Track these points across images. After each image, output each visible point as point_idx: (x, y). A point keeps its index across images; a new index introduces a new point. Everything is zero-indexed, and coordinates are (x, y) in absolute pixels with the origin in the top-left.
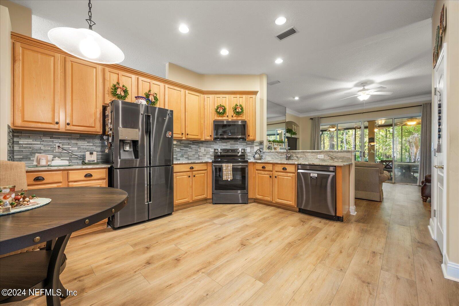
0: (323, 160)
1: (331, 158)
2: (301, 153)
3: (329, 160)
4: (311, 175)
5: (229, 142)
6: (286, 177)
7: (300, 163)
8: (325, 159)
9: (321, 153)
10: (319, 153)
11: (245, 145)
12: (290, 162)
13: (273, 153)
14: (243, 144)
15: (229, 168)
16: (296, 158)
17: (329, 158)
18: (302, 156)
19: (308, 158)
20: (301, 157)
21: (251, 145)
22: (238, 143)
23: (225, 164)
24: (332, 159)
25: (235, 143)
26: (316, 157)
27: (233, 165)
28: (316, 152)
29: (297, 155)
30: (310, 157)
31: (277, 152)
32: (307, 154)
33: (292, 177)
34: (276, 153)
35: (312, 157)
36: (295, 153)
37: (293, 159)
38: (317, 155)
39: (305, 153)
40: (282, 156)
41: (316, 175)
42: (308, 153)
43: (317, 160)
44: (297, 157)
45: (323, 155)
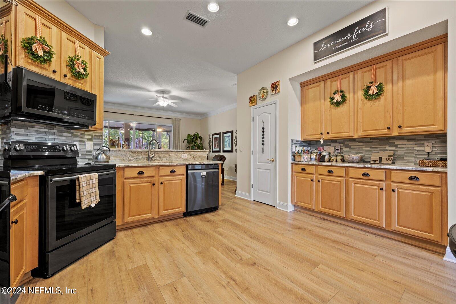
0: (186, 159)
1: (192, 157)
2: (164, 152)
3: (191, 159)
4: (202, 174)
5: (33, 127)
6: (174, 181)
7: (191, 163)
8: (188, 158)
9: (184, 153)
10: (183, 152)
11: (69, 137)
12: (151, 163)
13: (124, 152)
14: (65, 134)
15: (93, 182)
16: (158, 158)
17: (191, 157)
18: (165, 155)
19: (171, 158)
20: (164, 157)
21: (80, 138)
22: (54, 131)
23: (84, 175)
24: (194, 158)
25: (47, 130)
26: (180, 157)
27: (99, 176)
28: (180, 151)
29: (160, 155)
30: (174, 157)
31: (131, 151)
32: (171, 154)
33: (181, 180)
34: (130, 153)
35: (177, 157)
36: (157, 152)
37: (154, 160)
38: (181, 154)
39: (169, 152)
40: (139, 156)
41: (205, 174)
42: (172, 152)
43: (181, 160)
44: (160, 157)
45: (186, 155)
